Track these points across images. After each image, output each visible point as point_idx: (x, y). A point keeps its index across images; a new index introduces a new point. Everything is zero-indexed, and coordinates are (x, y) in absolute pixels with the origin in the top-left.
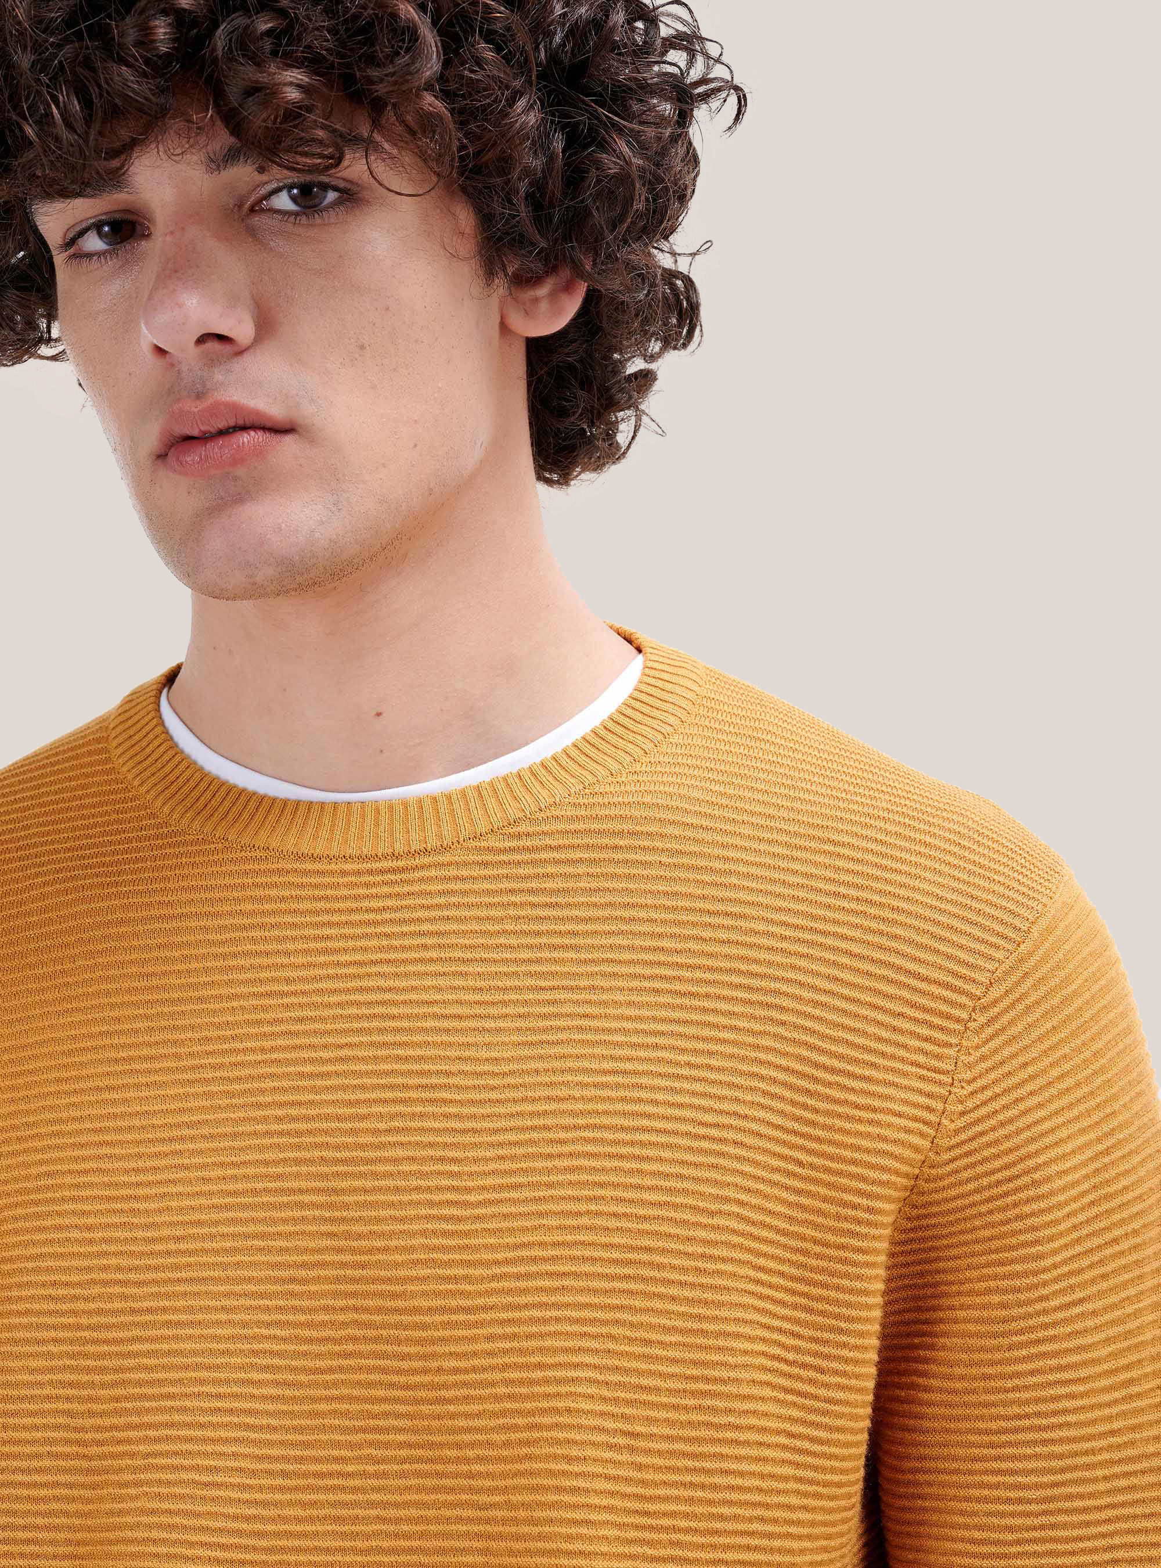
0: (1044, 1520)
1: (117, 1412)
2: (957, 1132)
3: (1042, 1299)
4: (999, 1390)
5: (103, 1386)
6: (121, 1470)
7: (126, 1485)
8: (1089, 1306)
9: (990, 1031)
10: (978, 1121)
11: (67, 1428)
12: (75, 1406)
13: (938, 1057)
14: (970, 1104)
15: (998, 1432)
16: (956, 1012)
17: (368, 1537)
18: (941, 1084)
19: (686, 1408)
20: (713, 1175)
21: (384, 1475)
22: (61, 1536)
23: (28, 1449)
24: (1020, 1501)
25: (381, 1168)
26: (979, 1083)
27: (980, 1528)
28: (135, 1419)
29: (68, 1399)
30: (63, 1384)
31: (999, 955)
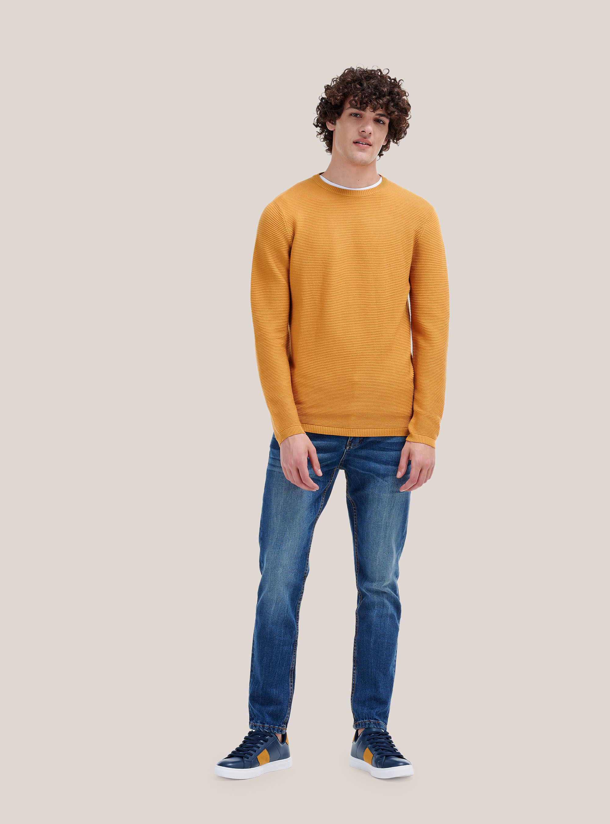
0: (432, 282)
1: (328, 260)
2: (423, 235)
3: (432, 256)
4: (427, 266)
5: (326, 257)
6: (329, 267)
7: (330, 268)
8: (437, 257)
9: (428, 224)
10: (426, 234)
11: (321, 262)
12: (323, 260)
13: (422, 226)
14: (425, 232)
15: (427, 271)
16: (424, 221)
17: (358, 276)
18: (422, 229)
19: (396, 262)
20: (398, 236)
21: (360, 269)
22: (321, 275)
23: (317, 265)
24: (430, 279)
25: (359, 234)
26: (427, 230)
27: (425, 282)
28: (331, 261)
29: (322, 259)
30: (321, 257)
31: (429, 215)
